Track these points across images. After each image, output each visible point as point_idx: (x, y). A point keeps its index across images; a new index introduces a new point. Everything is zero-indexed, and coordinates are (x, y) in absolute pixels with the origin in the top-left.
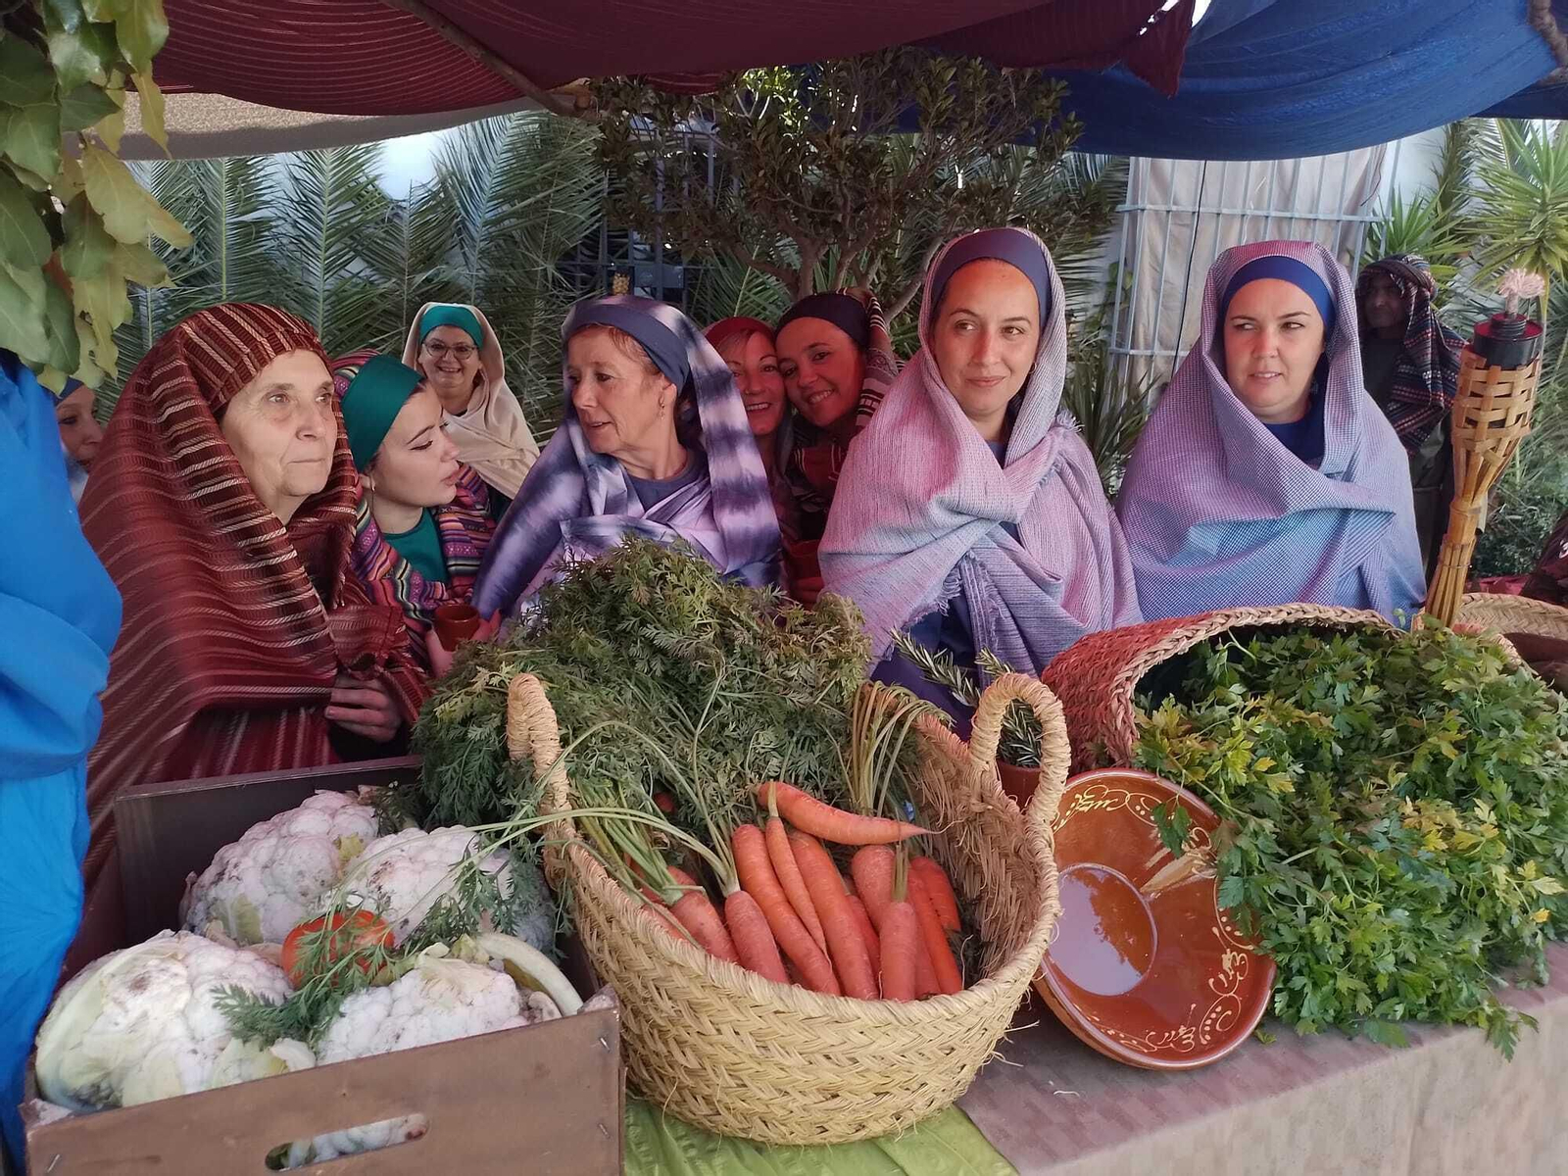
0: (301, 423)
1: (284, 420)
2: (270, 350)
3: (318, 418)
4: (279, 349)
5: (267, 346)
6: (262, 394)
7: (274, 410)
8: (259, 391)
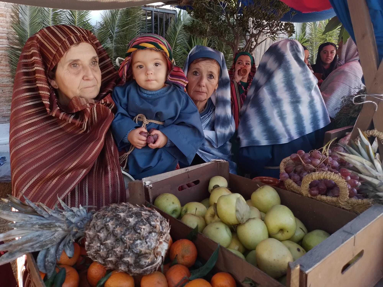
0: (84, 74)
1: (77, 74)
2: (68, 43)
3: (90, 72)
4: (72, 43)
5: (67, 42)
6: (68, 64)
7: (74, 70)
8: (67, 63)
